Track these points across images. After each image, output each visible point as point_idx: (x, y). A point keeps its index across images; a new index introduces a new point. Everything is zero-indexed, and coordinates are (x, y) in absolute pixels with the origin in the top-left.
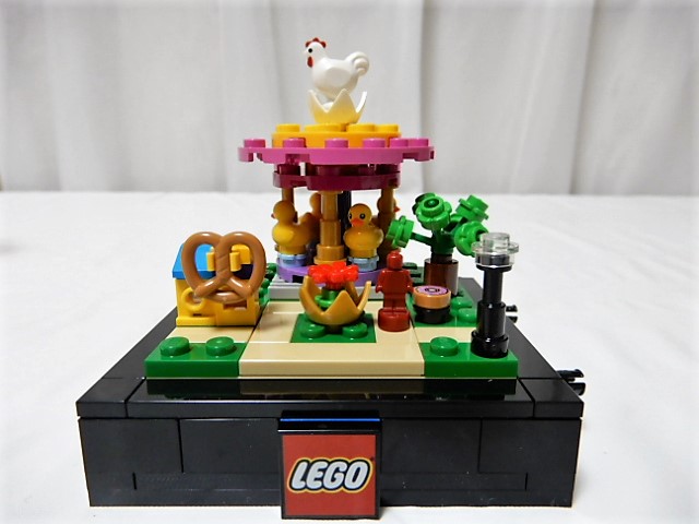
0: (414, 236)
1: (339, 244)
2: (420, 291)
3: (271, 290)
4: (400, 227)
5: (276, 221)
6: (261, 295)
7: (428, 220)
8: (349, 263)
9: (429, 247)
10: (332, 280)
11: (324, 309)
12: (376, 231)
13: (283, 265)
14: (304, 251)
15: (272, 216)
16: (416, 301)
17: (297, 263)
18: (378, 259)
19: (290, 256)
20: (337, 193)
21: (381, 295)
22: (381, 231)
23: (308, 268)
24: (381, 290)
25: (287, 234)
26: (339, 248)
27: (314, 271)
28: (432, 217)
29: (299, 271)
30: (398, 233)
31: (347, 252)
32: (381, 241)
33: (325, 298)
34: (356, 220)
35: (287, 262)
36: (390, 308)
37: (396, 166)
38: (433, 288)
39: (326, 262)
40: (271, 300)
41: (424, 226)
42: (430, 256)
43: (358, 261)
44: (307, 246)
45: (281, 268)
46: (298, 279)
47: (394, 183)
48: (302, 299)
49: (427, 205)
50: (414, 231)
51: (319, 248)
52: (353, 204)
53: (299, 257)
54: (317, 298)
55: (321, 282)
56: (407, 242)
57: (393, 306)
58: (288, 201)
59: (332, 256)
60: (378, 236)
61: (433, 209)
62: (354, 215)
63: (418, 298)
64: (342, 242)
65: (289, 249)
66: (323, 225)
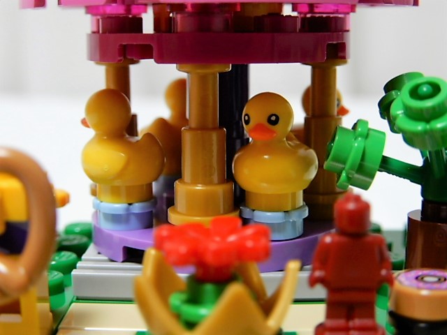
0: (386, 165)
1: (222, 182)
2: (404, 281)
3: (79, 278)
4: (358, 144)
5: (91, 133)
6: (58, 289)
7: (419, 127)
8: (245, 222)
9: (418, 188)
10: (210, 259)
11: (191, 325)
12: (302, 151)
13: (106, 226)
14: (149, 197)
15: (84, 122)
16: (397, 303)
17: (134, 222)
18: (306, 214)
19: (118, 207)
20: (217, 69)
21: (320, 291)
22: (312, 153)
23: (155, 231)
24: (321, 281)
25: (112, 158)
26: (221, 190)
27: (170, 238)
28: (428, 121)
29: (136, 238)
30: (353, 157)
31: (240, 199)
32: (313, 173)
33: (195, 299)
34: (259, 128)
35: (115, 218)
36: (341, 322)
37: (343, 21)
38: (431, 275)
39: (197, 219)
40: (79, 299)
41: (410, 139)
42: (419, 207)
43: (265, 217)
44: (155, 187)
45: (99, 230)
46: (133, 255)
47: (338, 53)
48: (139, 300)
49: (415, 94)
50: (387, 153)
51: (181, 189)
52: (252, 94)
53: (138, 208)
54: (176, 299)
55: (182, 262)
56: (372, 176)
57: (349, 317)
58: (119, 91)
59: (206, 205)
60: (307, 164)
61: (428, 103)
62: (254, 115)
63: (399, 298)
64: (229, 177)
65: (115, 192)
66: (188, 139)
